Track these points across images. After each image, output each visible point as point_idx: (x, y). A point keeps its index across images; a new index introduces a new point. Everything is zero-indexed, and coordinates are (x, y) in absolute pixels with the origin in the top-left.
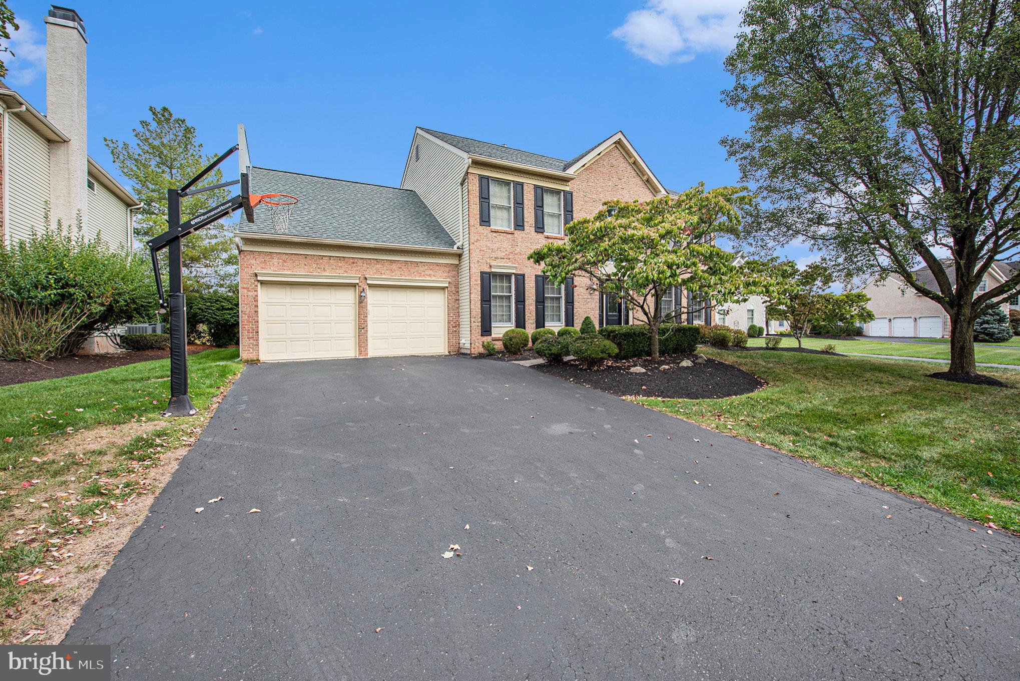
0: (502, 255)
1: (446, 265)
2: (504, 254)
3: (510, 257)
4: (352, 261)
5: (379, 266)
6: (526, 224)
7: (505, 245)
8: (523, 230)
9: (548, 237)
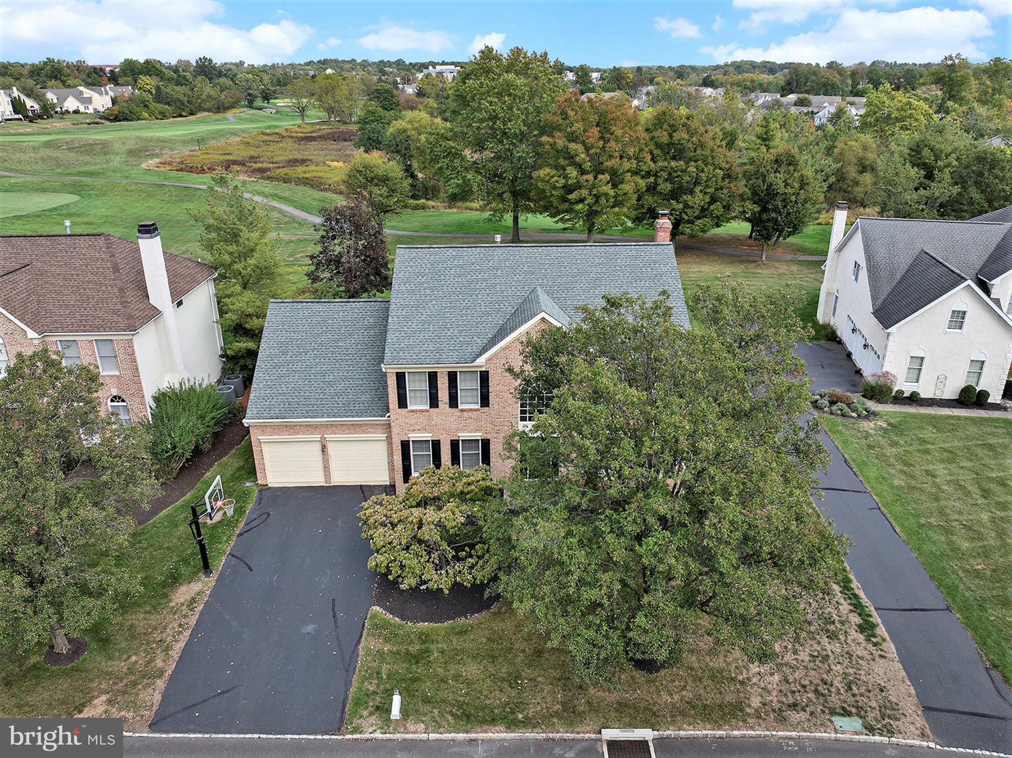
0: (417, 427)
2: (421, 427)
3: (427, 428)
4: (315, 426)
5: (334, 428)
6: (440, 403)
7: (421, 420)
8: (438, 407)
9: (462, 410)
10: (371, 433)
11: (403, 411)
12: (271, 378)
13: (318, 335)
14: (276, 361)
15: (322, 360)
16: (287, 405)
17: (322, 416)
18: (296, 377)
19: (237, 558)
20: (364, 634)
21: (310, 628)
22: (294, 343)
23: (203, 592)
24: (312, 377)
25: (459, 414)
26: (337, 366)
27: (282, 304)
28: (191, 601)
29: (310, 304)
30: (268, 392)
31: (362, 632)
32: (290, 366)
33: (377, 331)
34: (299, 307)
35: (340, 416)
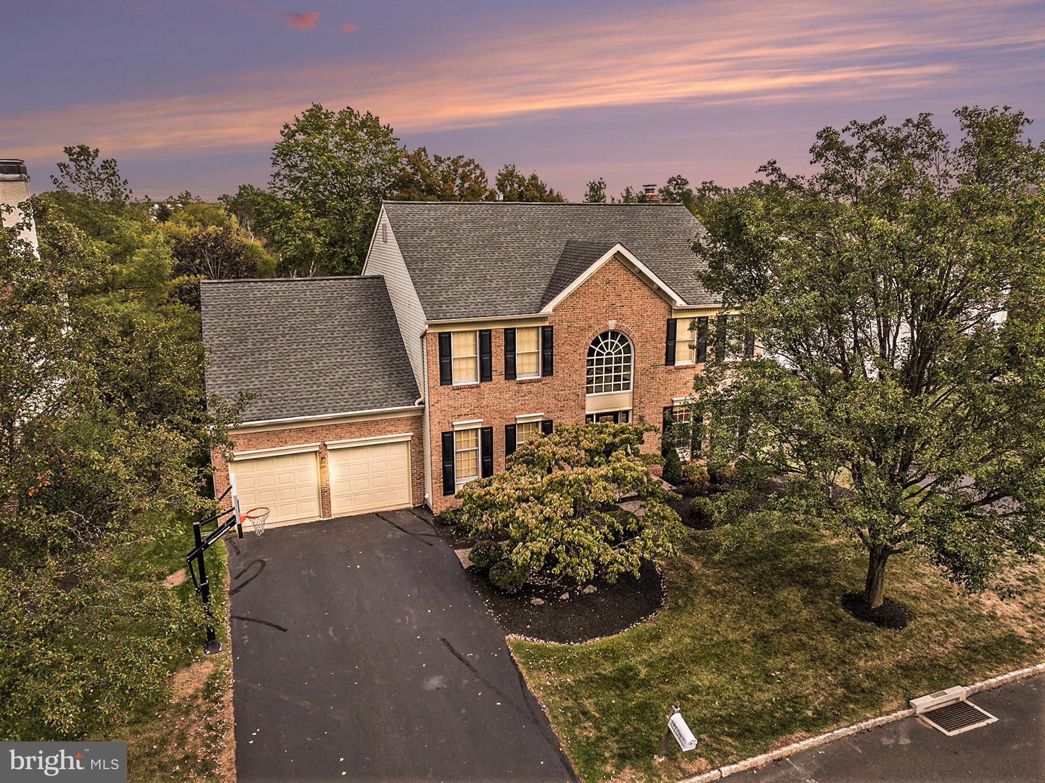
0: (464, 411)
1: (407, 419)
2: (468, 410)
3: (476, 411)
4: (311, 430)
5: (338, 430)
6: (494, 373)
7: (469, 400)
8: (491, 380)
9: (521, 383)
10: (391, 432)
11: (446, 389)
12: (233, 371)
13: (285, 318)
14: (233, 351)
15: (301, 346)
16: (267, 403)
17: (326, 412)
18: (270, 368)
19: (249, 620)
20: (524, 672)
21: (435, 682)
22: (252, 328)
23: (221, 673)
24: (294, 366)
25: (516, 388)
26: (325, 351)
27: (220, 285)
28: (207, 690)
29: (259, 284)
30: (233, 388)
31: (517, 669)
32: (257, 356)
33: (364, 310)
34: (246, 287)
35: (351, 410)
